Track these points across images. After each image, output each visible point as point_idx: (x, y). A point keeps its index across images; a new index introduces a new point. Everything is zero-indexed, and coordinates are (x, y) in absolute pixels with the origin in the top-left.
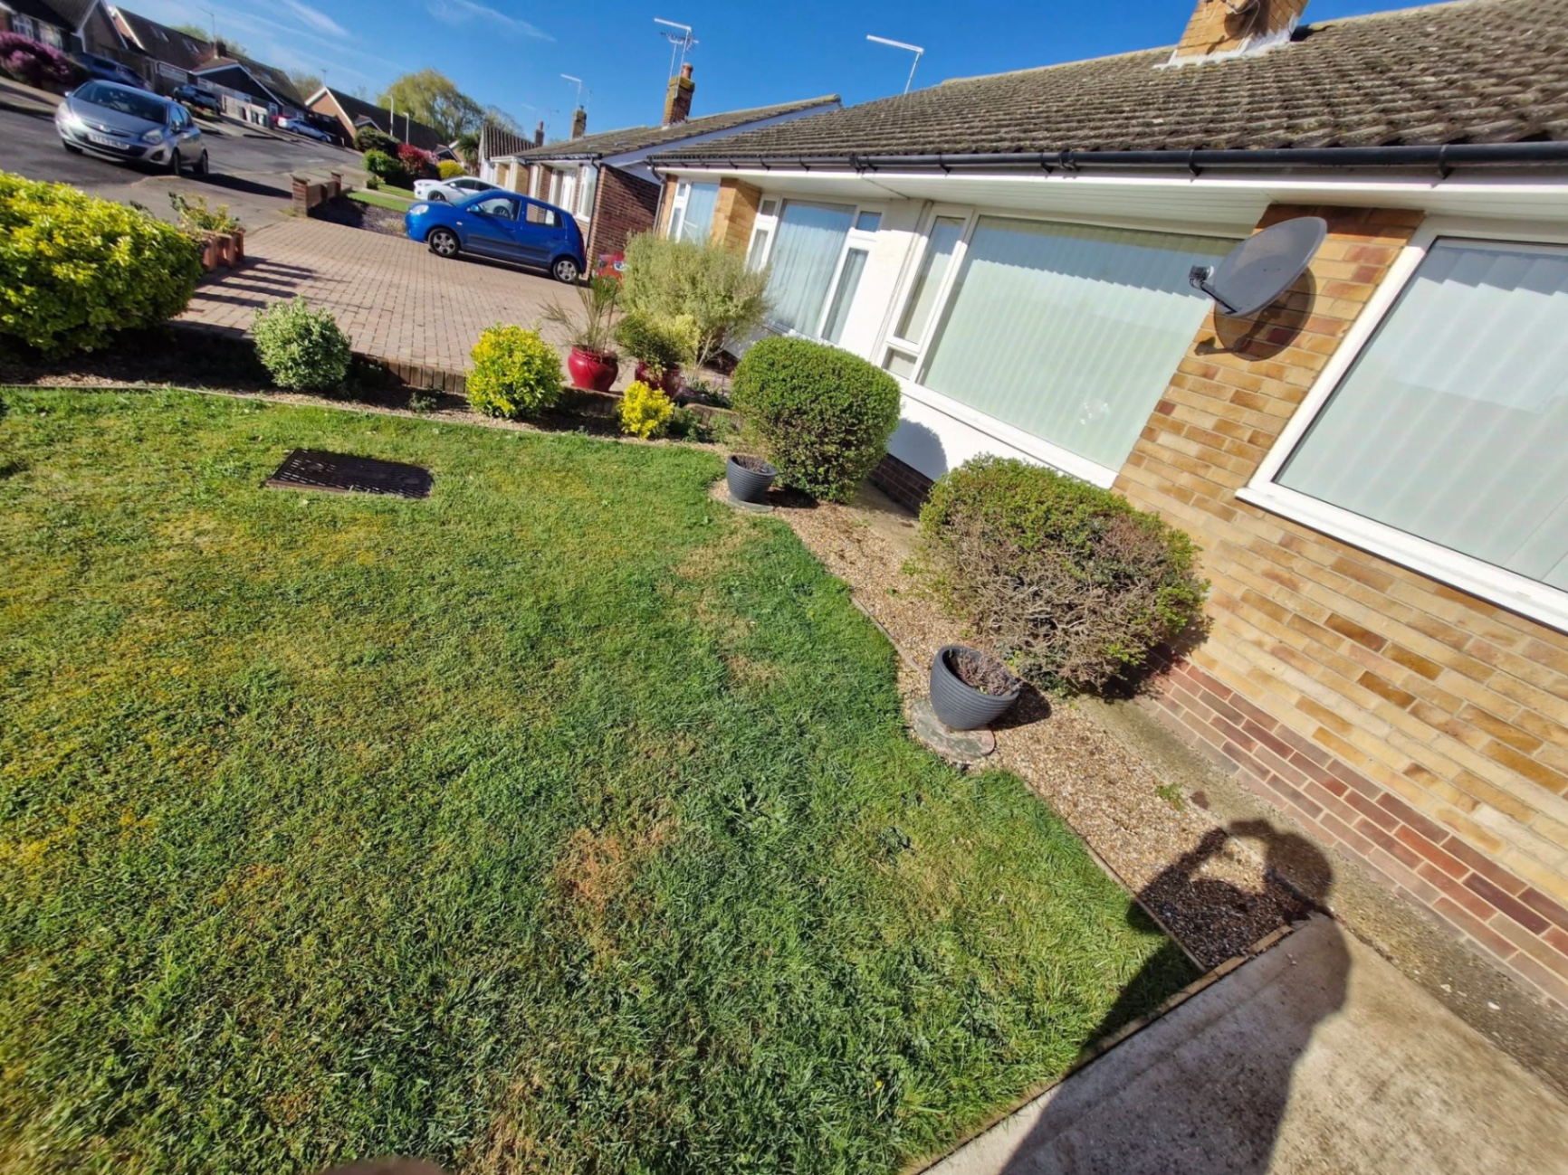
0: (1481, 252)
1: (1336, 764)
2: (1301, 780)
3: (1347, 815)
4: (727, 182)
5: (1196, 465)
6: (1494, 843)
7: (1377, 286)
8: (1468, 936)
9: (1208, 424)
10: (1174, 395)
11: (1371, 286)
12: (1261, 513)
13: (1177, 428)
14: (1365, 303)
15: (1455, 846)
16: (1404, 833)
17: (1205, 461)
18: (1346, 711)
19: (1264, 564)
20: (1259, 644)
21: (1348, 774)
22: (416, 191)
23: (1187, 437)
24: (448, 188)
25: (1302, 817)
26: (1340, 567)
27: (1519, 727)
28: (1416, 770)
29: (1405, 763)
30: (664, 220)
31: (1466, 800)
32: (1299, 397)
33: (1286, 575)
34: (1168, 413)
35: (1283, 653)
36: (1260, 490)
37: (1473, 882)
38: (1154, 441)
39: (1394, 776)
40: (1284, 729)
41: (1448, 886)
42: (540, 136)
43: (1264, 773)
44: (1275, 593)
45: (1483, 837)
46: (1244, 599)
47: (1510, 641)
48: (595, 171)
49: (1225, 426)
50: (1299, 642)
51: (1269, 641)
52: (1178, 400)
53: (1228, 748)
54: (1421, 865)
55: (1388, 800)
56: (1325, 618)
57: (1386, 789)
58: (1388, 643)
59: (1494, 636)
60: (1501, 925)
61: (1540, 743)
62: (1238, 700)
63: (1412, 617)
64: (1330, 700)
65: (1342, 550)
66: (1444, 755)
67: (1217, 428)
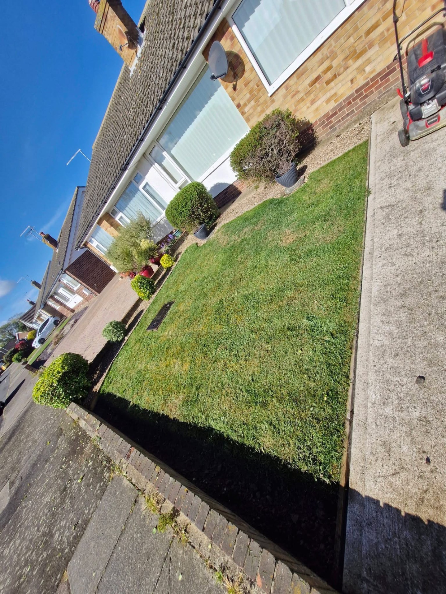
0: (240, 9)
1: (344, 101)
2: (344, 112)
3: (357, 104)
4: (99, 223)
5: (257, 104)
6: (374, 70)
7: (236, 37)
8: (393, 86)
9: (248, 96)
10: (237, 102)
11: (235, 38)
12: (277, 92)
13: (245, 105)
14: (239, 41)
15: (372, 80)
16: (365, 91)
17: (257, 101)
18: (333, 92)
19: (289, 97)
20: (308, 108)
21: (347, 99)
22: (36, 347)
23: (249, 103)
24: (40, 336)
25: (353, 116)
26: (298, 78)
27: (350, 52)
28: (352, 81)
29: (349, 83)
30: (97, 253)
31: (363, 72)
32: (253, 69)
33: (294, 93)
34: (240, 106)
35: (313, 102)
36: (271, 90)
37: (382, 79)
38: (245, 113)
39: (352, 87)
40: (331, 110)
41: (380, 86)
42: (32, 303)
43: (339, 121)
44: (298, 97)
45: (372, 72)
46: (296, 106)
47: (331, 45)
48: (65, 274)
49: (251, 92)
50: (312, 97)
51: (308, 104)
52: (238, 101)
53: (330, 128)
54: (374, 90)
55: (357, 91)
56: (309, 87)
57: (354, 91)
58: (321, 74)
59: (329, 48)
60: (393, 77)
61: (356, 49)
62: (320, 120)
63: (317, 65)
64: (328, 95)
65: (294, 75)
66: (351, 73)
67: (250, 94)
